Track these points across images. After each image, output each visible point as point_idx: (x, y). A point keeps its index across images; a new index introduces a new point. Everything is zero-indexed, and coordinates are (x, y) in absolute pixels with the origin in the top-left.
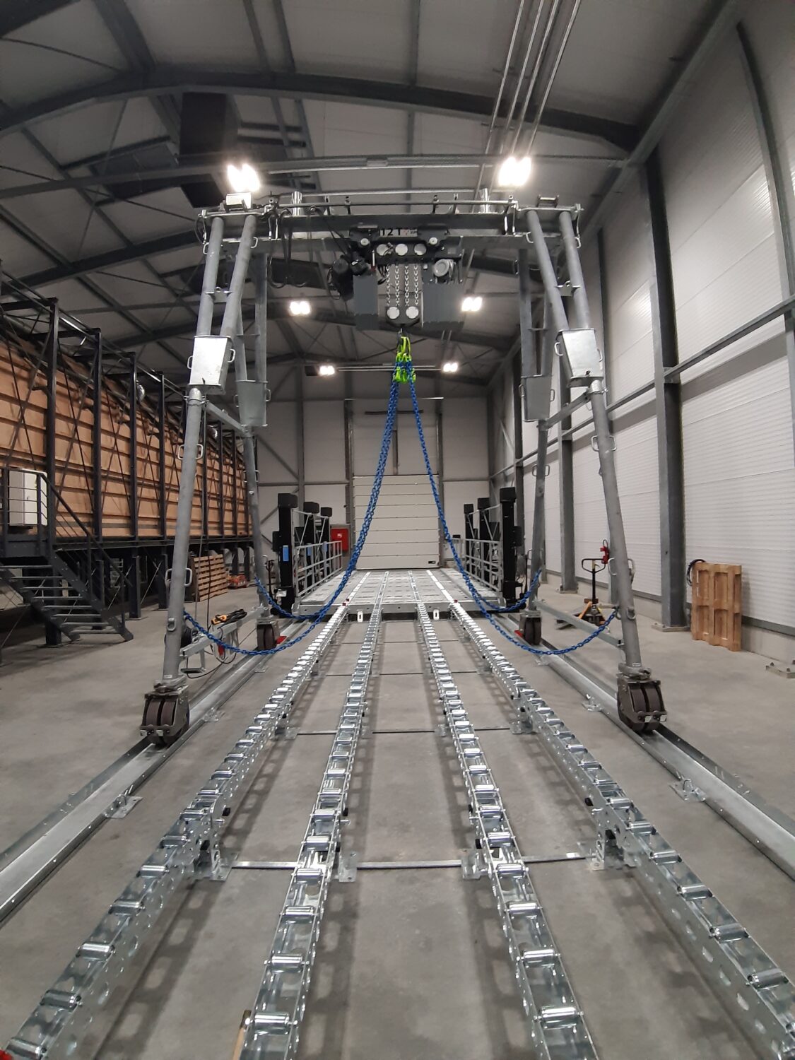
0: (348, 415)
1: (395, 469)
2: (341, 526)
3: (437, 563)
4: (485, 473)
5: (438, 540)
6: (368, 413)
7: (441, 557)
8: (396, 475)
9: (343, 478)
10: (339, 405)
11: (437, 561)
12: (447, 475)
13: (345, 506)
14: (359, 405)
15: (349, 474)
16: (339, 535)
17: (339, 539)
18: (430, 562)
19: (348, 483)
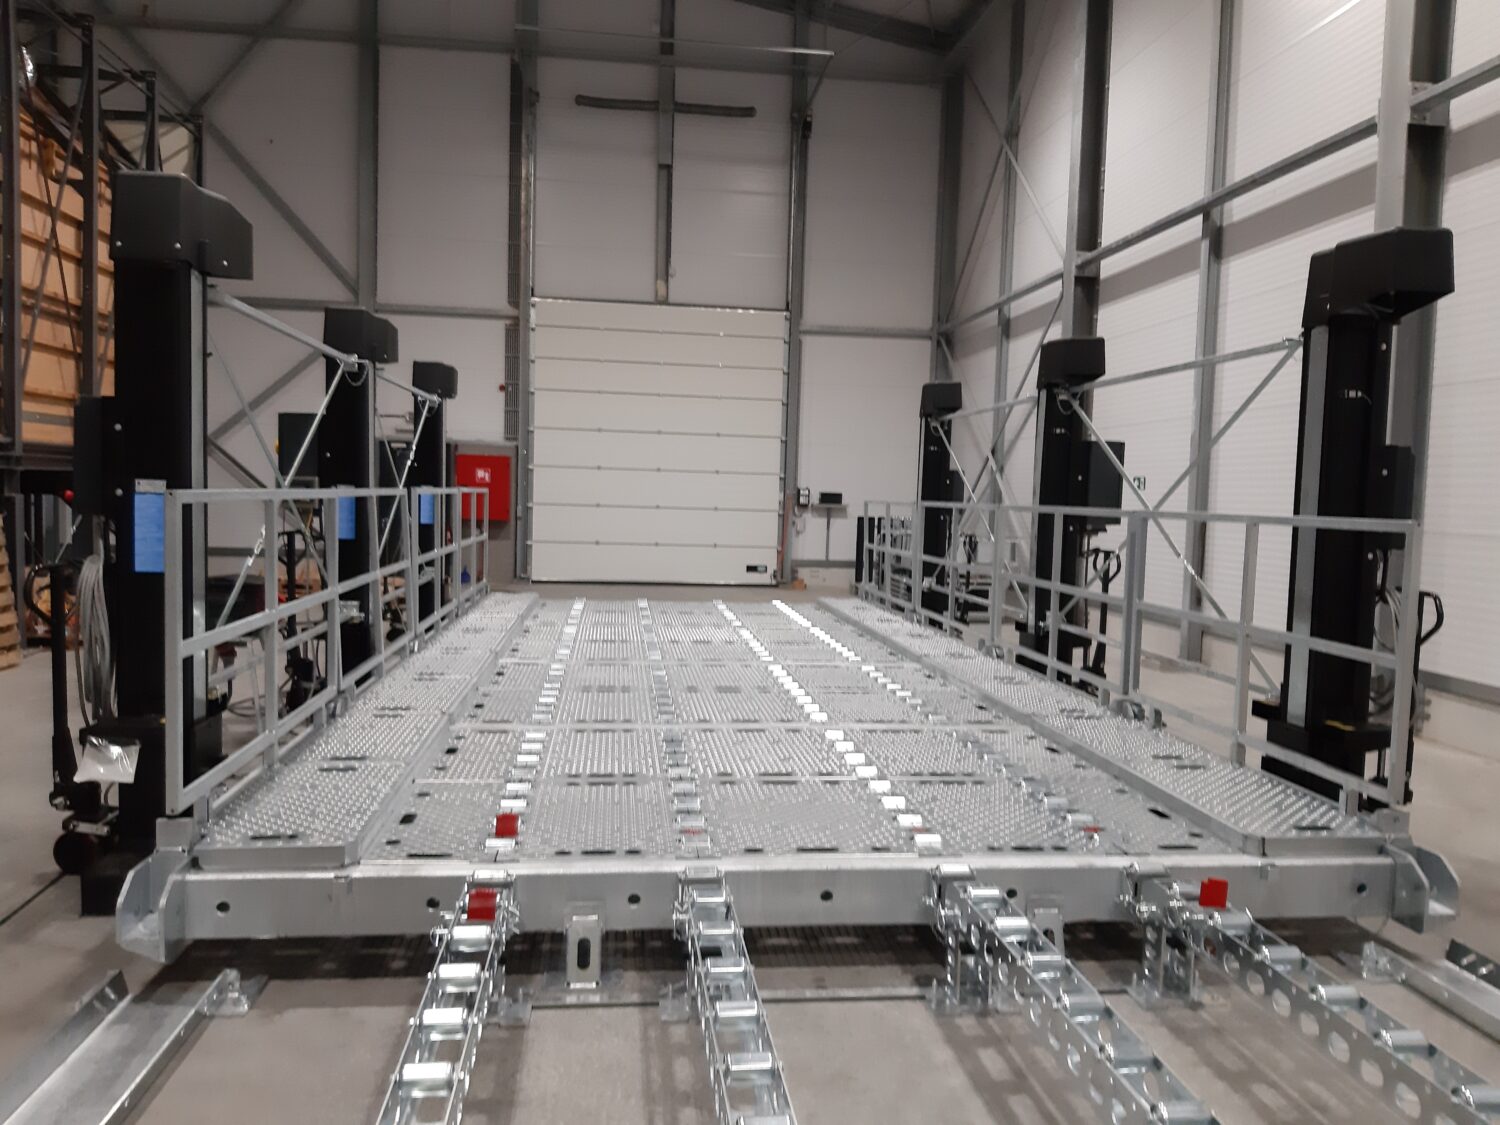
0: (522, 101)
1: (661, 284)
2: (489, 446)
3: (770, 571)
4: (923, 318)
5: (776, 506)
6: (583, 101)
7: (782, 554)
8: (665, 302)
9: (500, 302)
10: (496, 69)
11: (772, 566)
12: (813, 314)
13: (502, 388)
14: (555, 77)
15: (518, 289)
16: (481, 474)
17: (482, 484)
18: (751, 569)
19: (516, 319)
